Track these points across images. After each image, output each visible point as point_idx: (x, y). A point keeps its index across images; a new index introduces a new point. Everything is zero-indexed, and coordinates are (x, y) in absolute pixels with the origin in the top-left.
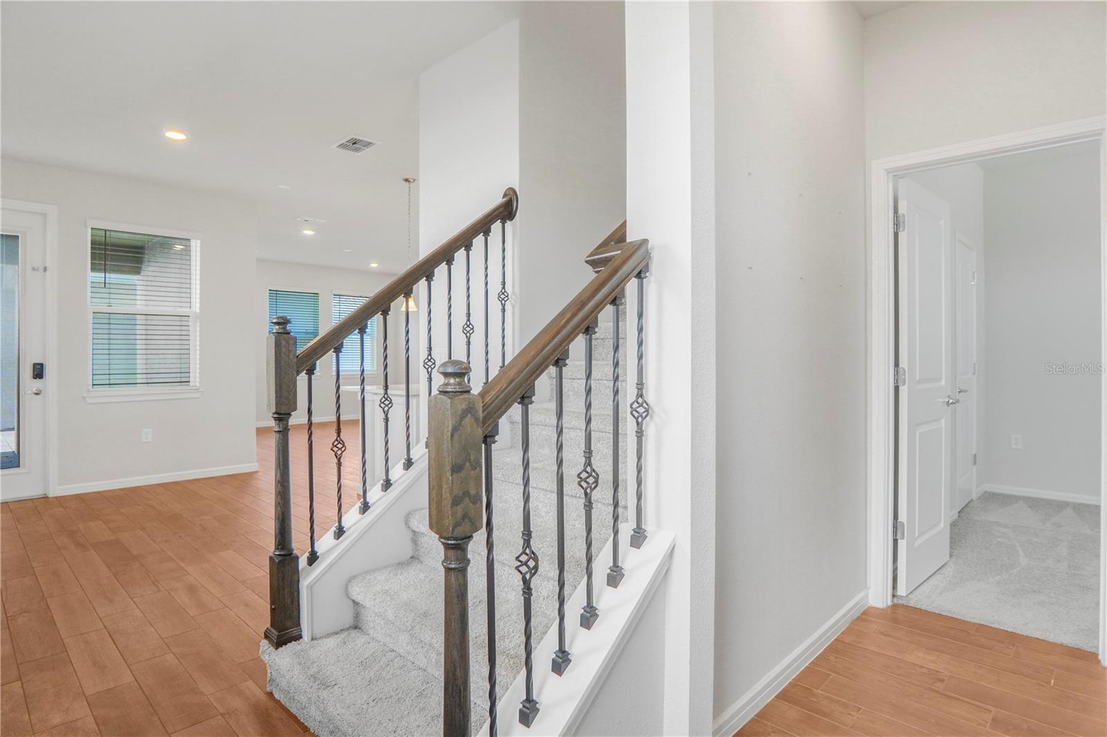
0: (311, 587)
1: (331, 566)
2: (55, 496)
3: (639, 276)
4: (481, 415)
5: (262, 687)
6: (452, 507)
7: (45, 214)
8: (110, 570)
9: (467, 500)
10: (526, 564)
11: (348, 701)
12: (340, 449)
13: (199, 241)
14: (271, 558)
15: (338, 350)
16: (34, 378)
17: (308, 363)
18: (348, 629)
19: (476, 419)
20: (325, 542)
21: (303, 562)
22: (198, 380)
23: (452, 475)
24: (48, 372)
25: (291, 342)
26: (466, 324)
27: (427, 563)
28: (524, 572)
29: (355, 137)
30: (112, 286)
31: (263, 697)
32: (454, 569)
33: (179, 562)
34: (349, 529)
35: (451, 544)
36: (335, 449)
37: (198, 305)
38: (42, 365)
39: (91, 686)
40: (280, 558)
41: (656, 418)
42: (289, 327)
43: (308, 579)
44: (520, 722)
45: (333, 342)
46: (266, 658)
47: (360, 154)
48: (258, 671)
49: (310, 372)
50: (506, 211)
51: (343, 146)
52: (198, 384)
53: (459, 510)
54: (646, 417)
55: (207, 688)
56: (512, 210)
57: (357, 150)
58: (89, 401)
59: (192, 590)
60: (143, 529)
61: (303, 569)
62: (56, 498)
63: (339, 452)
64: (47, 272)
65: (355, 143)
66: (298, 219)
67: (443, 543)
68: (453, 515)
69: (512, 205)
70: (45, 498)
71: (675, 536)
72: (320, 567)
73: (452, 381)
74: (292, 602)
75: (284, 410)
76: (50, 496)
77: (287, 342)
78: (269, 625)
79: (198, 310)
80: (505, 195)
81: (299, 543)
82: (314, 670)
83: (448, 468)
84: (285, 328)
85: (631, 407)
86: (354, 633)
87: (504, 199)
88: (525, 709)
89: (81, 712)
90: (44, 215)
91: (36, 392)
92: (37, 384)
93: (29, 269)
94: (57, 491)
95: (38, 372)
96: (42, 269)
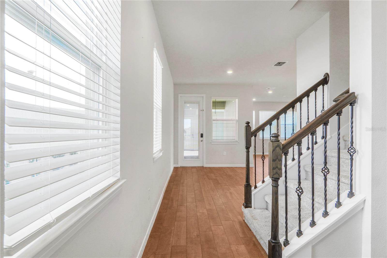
0: (254, 194)
1: (260, 190)
3: (351, 104)
4: (282, 147)
5: (242, 218)
6: (273, 170)
8: (214, 185)
9: (277, 169)
10: (298, 190)
11: (259, 224)
12: (264, 158)
13: (237, 99)
14: (245, 185)
15: (263, 130)
17: (255, 134)
18: (264, 209)
19: (280, 149)
20: (259, 184)
21: (253, 188)
22: (237, 139)
23: (272, 162)
24: (204, 136)
25: (250, 128)
26: (307, 121)
27: (289, 196)
28: (298, 193)
29: (279, 62)
30: (217, 113)
31: (242, 220)
32: (274, 186)
33: (229, 186)
34: (266, 181)
35: (274, 180)
36: (262, 158)
37: (237, 118)
38: (202, 134)
39: (208, 207)
40: (247, 185)
41: (359, 154)
42: (250, 124)
43: (254, 192)
44: (297, 236)
45: (262, 128)
46: (243, 210)
47: (282, 66)
48: (242, 214)
49: (255, 136)
50: (325, 81)
51: (276, 65)
52: (237, 140)
53: (275, 171)
54: (355, 153)
55: (230, 215)
56: (327, 80)
57: (281, 65)
58: (213, 143)
59: (231, 193)
60: (222, 177)
61: (253, 190)
62: (205, 167)
63: (263, 159)
64: (204, 111)
65: (279, 64)
66: (266, 89)
67: (272, 179)
68: (273, 172)
69: (327, 79)
70: (203, 167)
71: (366, 196)
72: (257, 190)
73: (274, 138)
74: (250, 197)
75: (248, 146)
77: (249, 128)
78: (244, 202)
79: (237, 119)
80: (324, 76)
81: (252, 183)
82: (253, 215)
83: (272, 160)
84: (248, 125)
85: (348, 149)
86: (266, 210)
87: (324, 77)
88: (298, 232)
89: (205, 211)
90: (203, 97)
91: (201, 141)
92: (201, 139)
93: (200, 111)
94: (205, 166)
95: (202, 136)
96: (202, 110)
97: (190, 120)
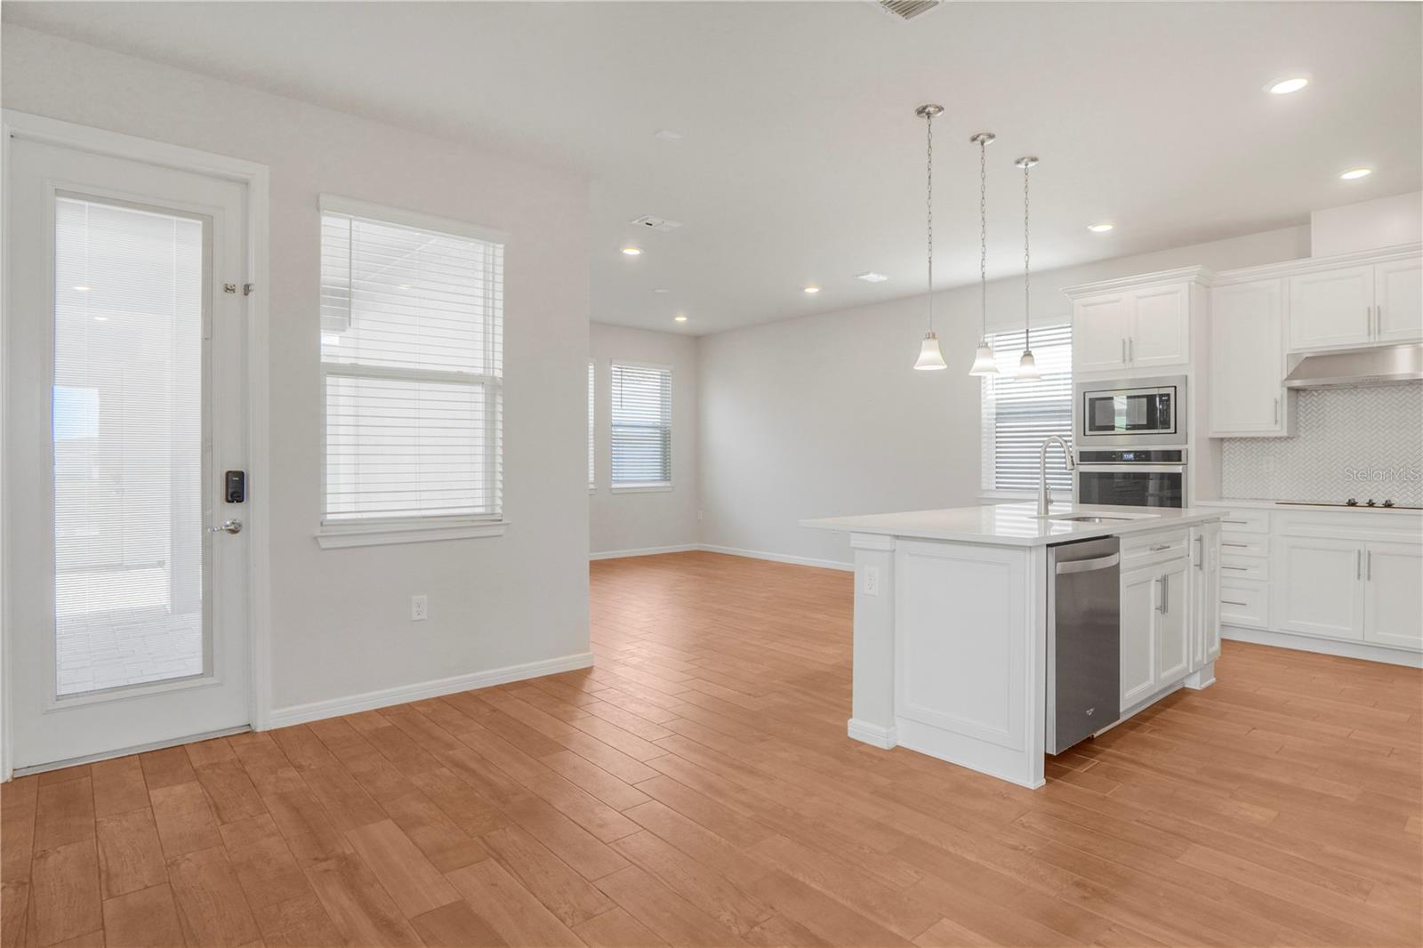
2: (267, 729)
7: (246, 183)
16: (228, 501)
22: (499, 502)
24: (255, 488)
38: (241, 475)
52: (499, 510)
58: (324, 544)
62: (269, 732)
70: (249, 733)
76: (259, 730)
79: (499, 373)
91: (232, 527)
92: (234, 512)
93: (219, 289)
94: (271, 718)
95: (236, 489)
96: (239, 290)
97: (96, 391)
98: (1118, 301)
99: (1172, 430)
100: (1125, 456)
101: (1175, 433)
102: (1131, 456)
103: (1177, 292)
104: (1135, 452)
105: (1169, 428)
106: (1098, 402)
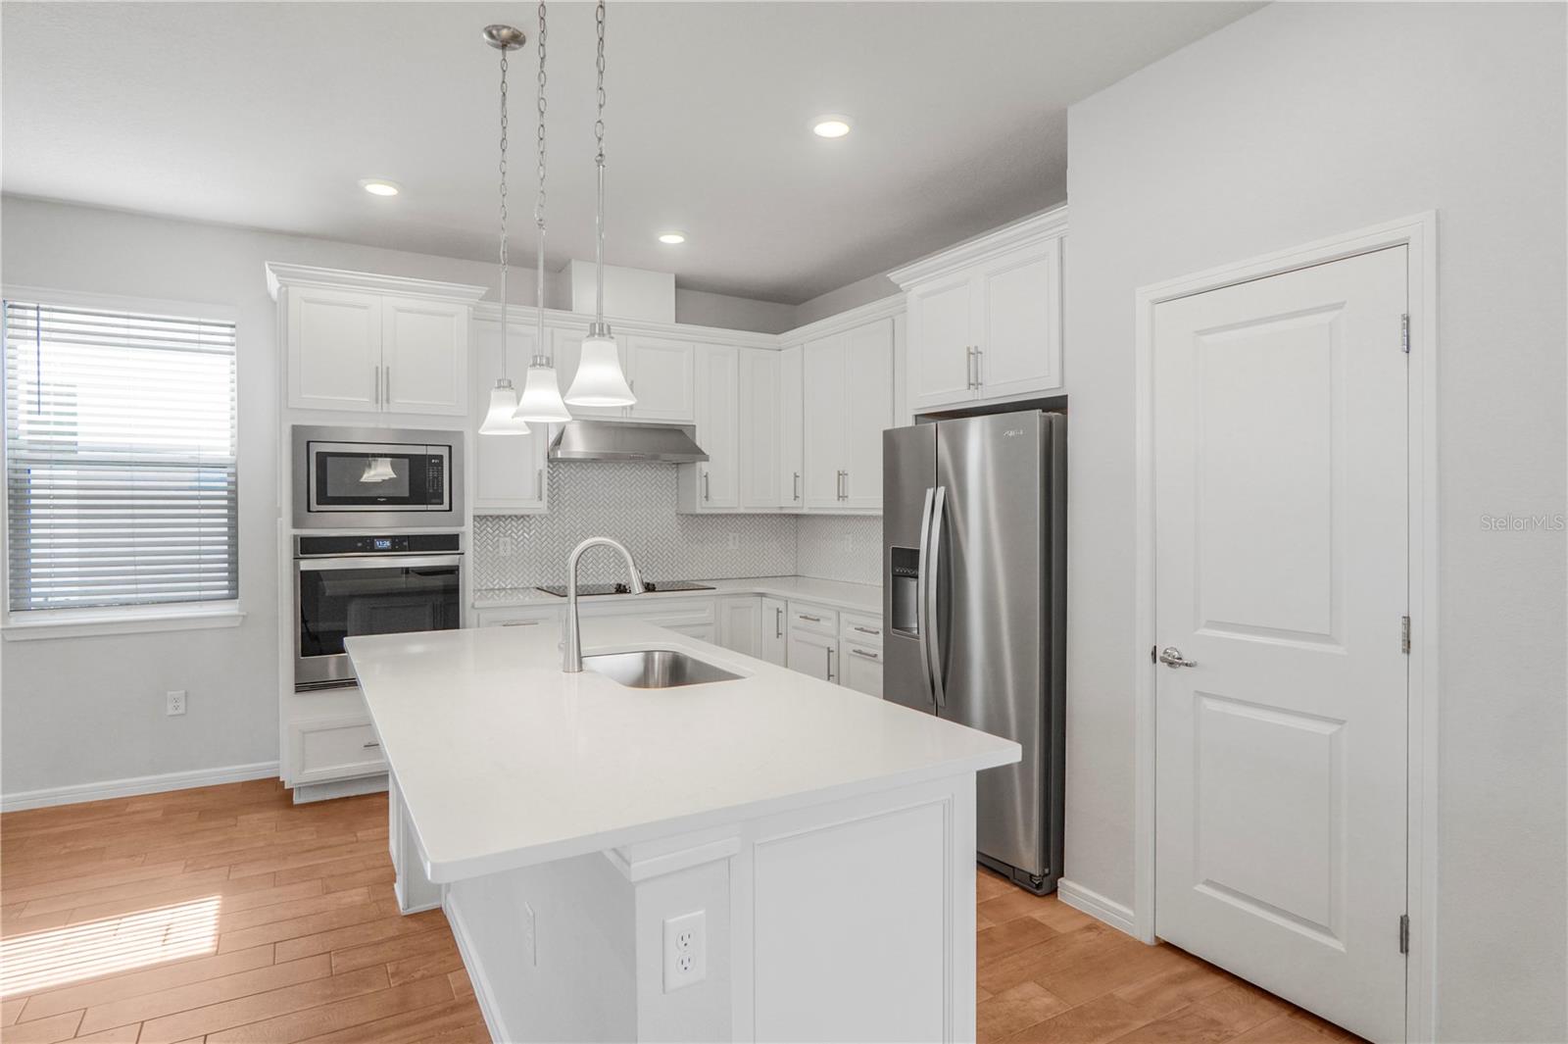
98: (365, 308)
99: (446, 506)
100: (379, 544)
101: (450, 510)
102: (387, 544)
103: (452, 316)
104: (392, 538)
105: (442, 503)
106: (329, 459)
